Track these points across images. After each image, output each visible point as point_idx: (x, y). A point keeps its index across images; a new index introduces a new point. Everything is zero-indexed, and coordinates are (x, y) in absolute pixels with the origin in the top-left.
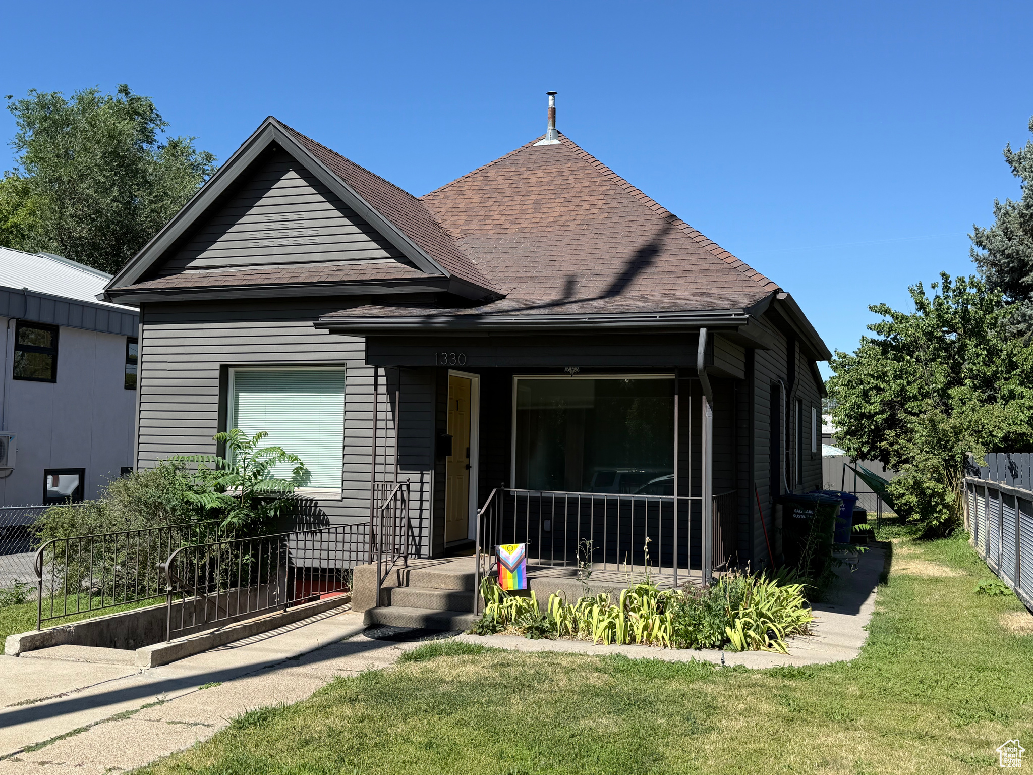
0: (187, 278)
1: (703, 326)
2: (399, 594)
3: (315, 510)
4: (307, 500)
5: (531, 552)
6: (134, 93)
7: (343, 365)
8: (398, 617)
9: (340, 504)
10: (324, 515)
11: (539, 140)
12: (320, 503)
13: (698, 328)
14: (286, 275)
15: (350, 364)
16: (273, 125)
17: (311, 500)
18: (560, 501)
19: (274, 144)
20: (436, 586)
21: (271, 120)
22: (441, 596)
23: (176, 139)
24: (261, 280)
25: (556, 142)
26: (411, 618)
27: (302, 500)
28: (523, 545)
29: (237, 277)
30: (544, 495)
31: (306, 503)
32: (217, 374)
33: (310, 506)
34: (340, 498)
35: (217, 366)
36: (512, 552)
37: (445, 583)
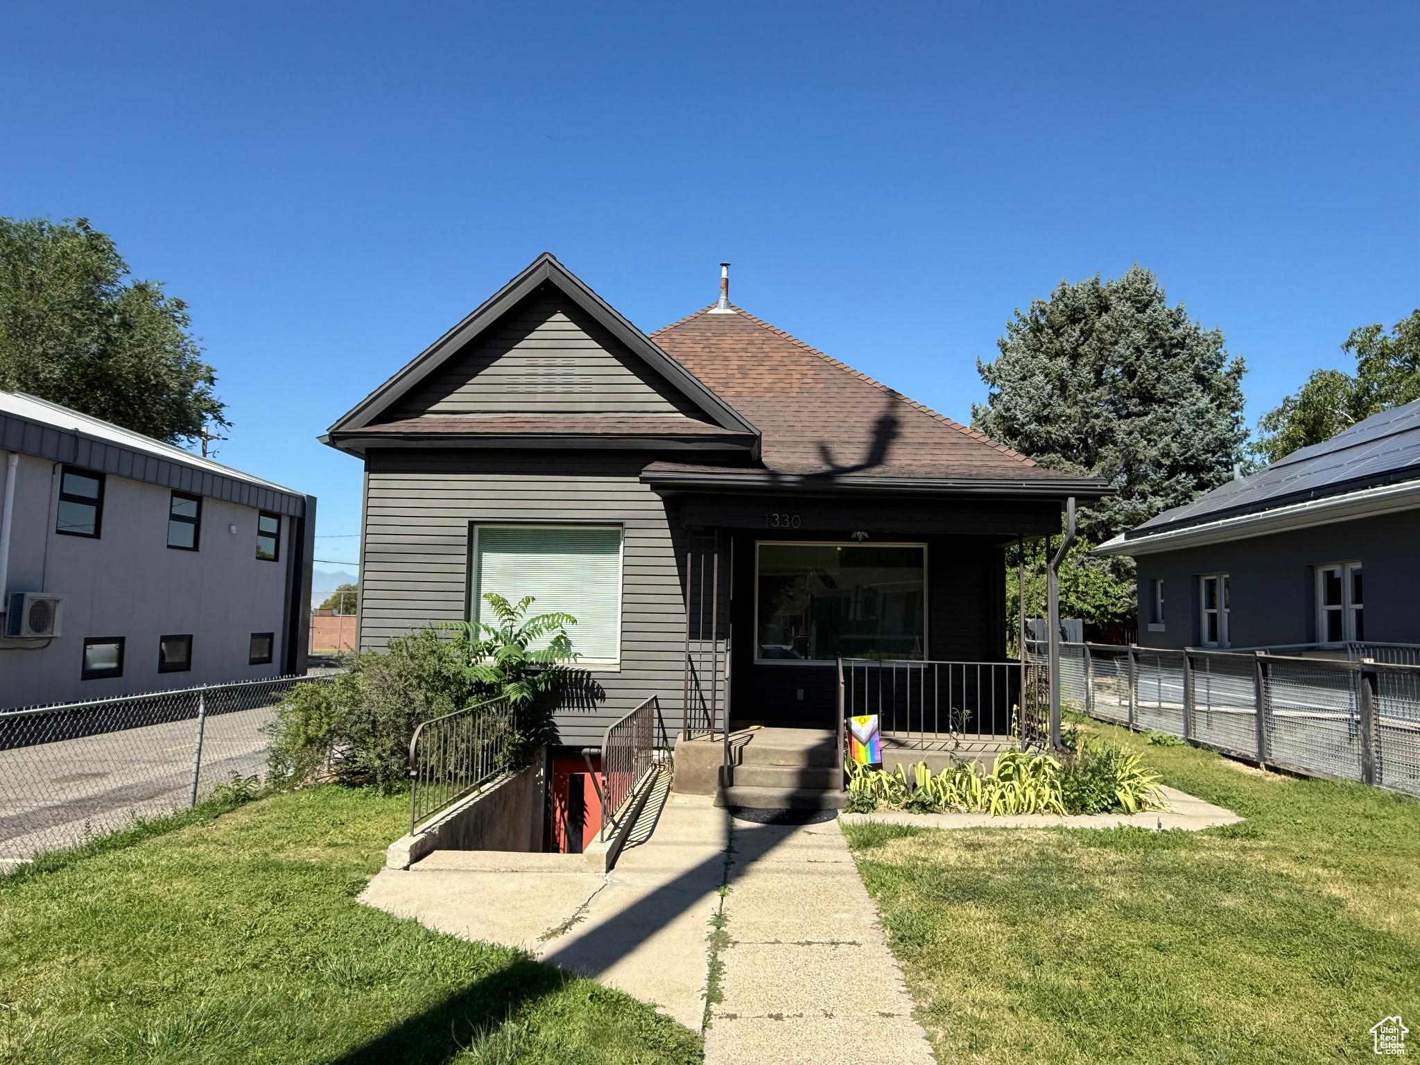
0: (431, 422)
1: (1072, 495)
2: (743, 772)
3: (588, 683)
4: (577, 672)
5: (885, 725)
6: (95, 229)
7: (621, 524)
8: (757, 798)
9: (618, 676)
10: (599, 687)
11: (711, 308)
12: (593, 675)
13: (1066, 497)
14: (560, 425)
15: (628, 524)
16: (550, 262)
17: (583, 672)
18: (902, 672)
19: (547, 283)
20: (775, 763)
21: (548, 256)
22: (792, 773)
23: (143, 282)
24: (528, 428)
25: (729, 311)
26: (771, 799)
27: (571, 672)
28: (876, 716)
29: (496, 424)
30: (883, 665)
31: (576, 676)
32: (465, 531)
33: (582, 679)
34: (618, 670)
35: (465, 522)
36: (864, 725)
37: (785, 759)
